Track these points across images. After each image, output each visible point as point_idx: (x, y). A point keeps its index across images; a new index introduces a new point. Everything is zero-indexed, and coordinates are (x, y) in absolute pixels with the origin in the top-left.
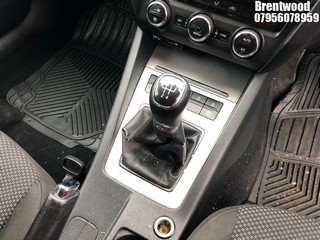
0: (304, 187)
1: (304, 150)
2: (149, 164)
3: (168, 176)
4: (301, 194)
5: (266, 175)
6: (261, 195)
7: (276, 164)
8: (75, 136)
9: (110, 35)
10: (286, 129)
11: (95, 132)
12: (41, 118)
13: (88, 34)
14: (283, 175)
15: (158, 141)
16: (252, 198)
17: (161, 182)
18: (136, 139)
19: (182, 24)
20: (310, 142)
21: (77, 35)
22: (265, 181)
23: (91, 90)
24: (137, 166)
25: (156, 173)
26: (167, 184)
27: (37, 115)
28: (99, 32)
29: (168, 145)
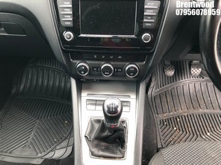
0: (181, 129)
1: (172, 109)
2: (107, 149)
3: (120, 151)
4: (181, 132)
5: (161, 130)
6: (163, 142)
7: (162, 122)
8: (39, 155)
9: (37, 84)
10: (158, 101)
11: (52, 147)
12: (10, 153)
13: (22, 87)
14: (168, 127)
15: (109, 134)
16: (159, 146)
17: (118, 156)
18: (96, 138)
19: (97, 70)
20: (172, 103)
21: (14, 91)
22: (161, 134)
23: (38, 121)
24: (101, 153)
25: (113, 152)
26: (121, 156)
27: (6, 152)
28: (29, 84)
29: (116, 134)
